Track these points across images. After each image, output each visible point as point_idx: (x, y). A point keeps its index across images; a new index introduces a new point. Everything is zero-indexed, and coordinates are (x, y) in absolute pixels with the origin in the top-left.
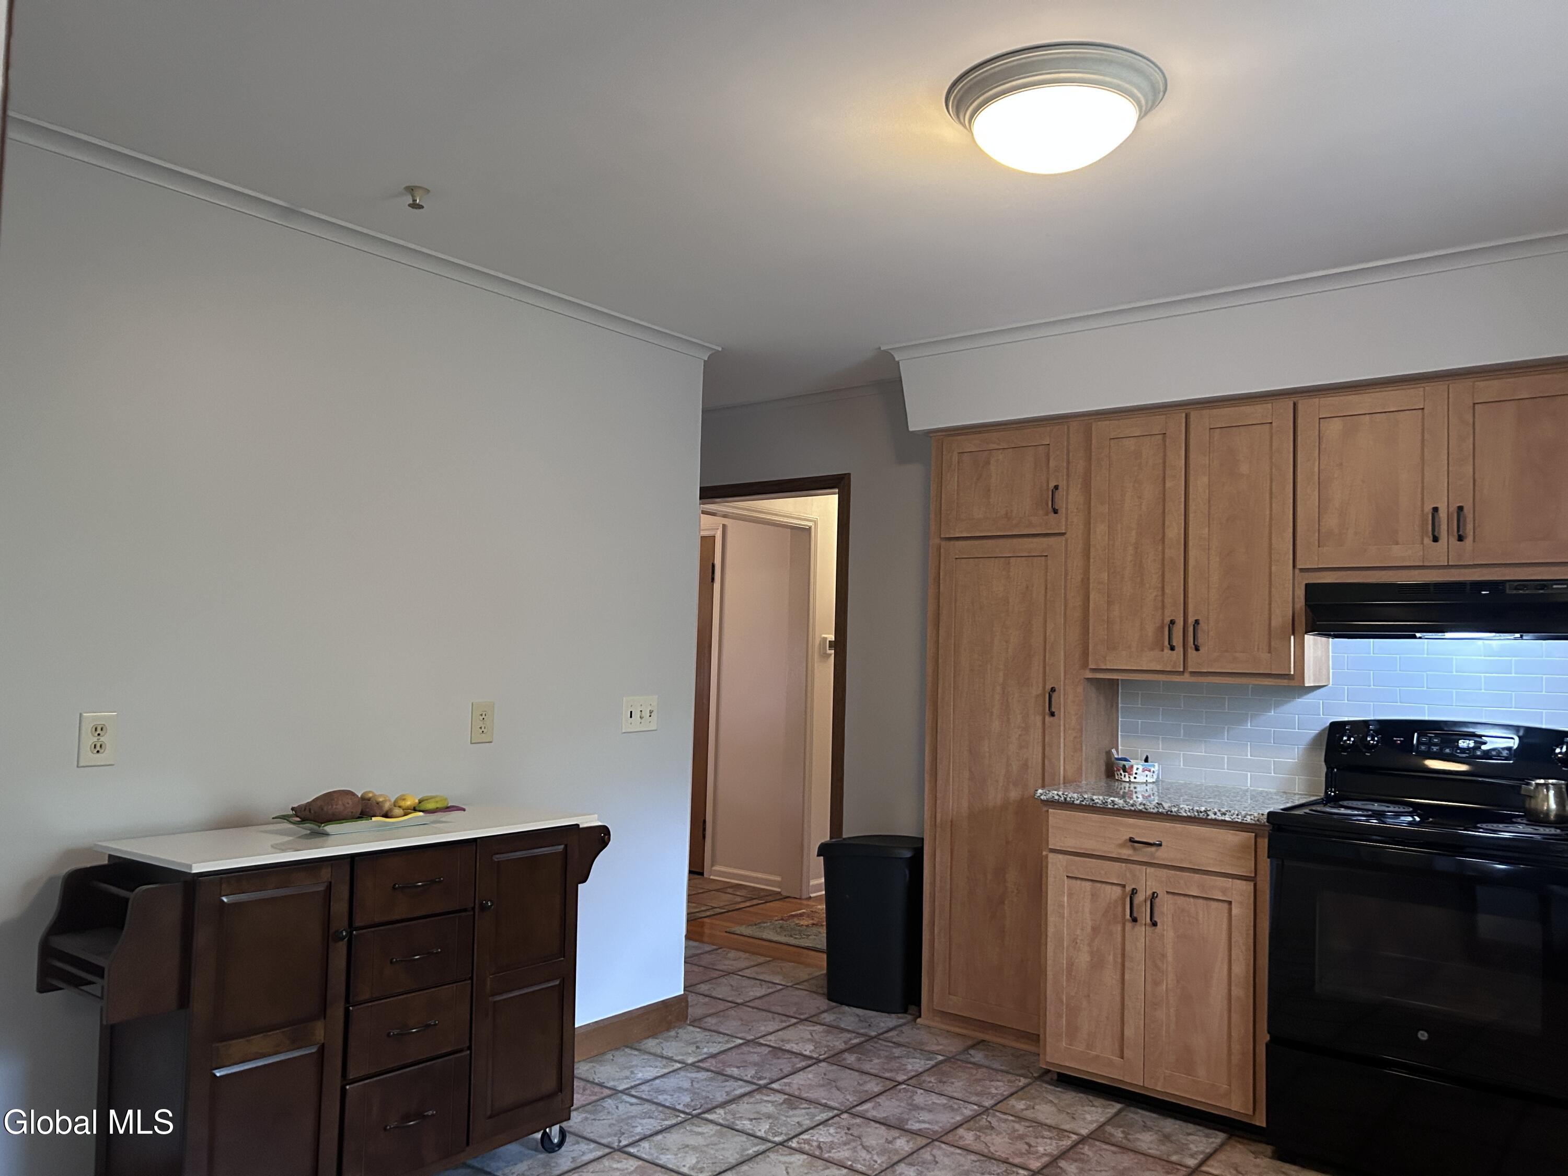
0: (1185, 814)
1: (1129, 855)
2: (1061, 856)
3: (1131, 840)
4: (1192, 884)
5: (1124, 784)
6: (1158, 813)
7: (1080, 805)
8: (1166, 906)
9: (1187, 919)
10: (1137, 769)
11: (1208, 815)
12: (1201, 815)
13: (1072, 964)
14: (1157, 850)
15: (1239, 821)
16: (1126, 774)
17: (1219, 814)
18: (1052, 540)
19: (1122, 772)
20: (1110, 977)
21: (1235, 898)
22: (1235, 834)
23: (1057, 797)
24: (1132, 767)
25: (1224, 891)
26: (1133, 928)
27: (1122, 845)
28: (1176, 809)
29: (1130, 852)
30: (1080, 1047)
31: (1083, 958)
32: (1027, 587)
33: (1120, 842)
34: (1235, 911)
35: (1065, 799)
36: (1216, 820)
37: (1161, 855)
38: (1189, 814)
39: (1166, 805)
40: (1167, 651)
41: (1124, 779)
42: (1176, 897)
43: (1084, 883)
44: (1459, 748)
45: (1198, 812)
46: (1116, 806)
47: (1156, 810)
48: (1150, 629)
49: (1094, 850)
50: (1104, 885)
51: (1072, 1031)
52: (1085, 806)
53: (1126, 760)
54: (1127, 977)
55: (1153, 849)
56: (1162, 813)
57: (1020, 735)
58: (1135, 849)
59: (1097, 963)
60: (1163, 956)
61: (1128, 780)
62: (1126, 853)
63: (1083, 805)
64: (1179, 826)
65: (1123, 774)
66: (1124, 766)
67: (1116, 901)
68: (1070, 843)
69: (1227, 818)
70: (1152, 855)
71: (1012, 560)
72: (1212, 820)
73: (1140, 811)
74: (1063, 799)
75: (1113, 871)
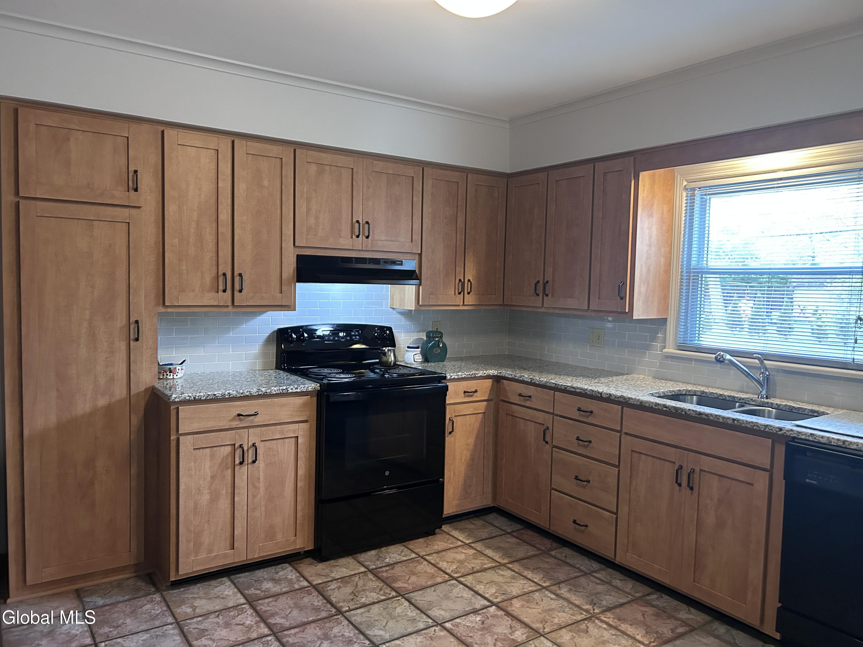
0: (275, 393)
1: (237, 425)
2: (189, 437)
3: (239, 415)
4: (276, 432)
5: (168, 381)
6: (259, 395)
7: (206, 399)
8: (261, 448)
9: (272, 453)
10: (179, 370)
11: (288, 391)
12: (284, 391)
13: (197, 505)
14: (254, 418)
15: (305, 390)
16: (172, 374)
17: (294, 389)
18: (133, 211)
19: (168, 373)
20: (224, 504)
21: (300, 434)
22: (300, 399)
23: (188, 398)
24: (176, 368)
25: (294, 432)
26: (240, 468)
27: (233, 419)
28: (269, 391)
29: (238, 422)
30: (203, 556)
31: (205, 498)
32: (110, 245)
33: (231, 418)
34: (300, 441)
35: (194, 398)
36: (292, 392)
37: (257, 420)
38: (277, 392)
39: (263, 390)
40: (221, 293)
41: (168, 377)
42: (266, 442)
43: (205, 450)
44: (340, 337)
45: (282, 390)
46: (231, 396)
47: (257, 393)
48: (208, 278)
49: (213, 427)
50: (219, 448)
51: (198, 546)
52: (210, 399)
53: (171, 364)
54: (236, 499)
55: (253, 417)
56: (261, 395)
57: (106, 358)
58: (240, 420)
59: (214, 498)
60: (259, 479)
61: (171, 377)
62: (236, 424)
63: (207, 399)
64: (268, 401)
65: (169, 374)
66: (170, 369)
67: (228, 455)
68: (195, 427)
69: (298, 390)
70: (252, 421)
71: (95, 223)
72: (290, 393)
73: (247, 396)
74: (192, 398)
75: (228, 438)
